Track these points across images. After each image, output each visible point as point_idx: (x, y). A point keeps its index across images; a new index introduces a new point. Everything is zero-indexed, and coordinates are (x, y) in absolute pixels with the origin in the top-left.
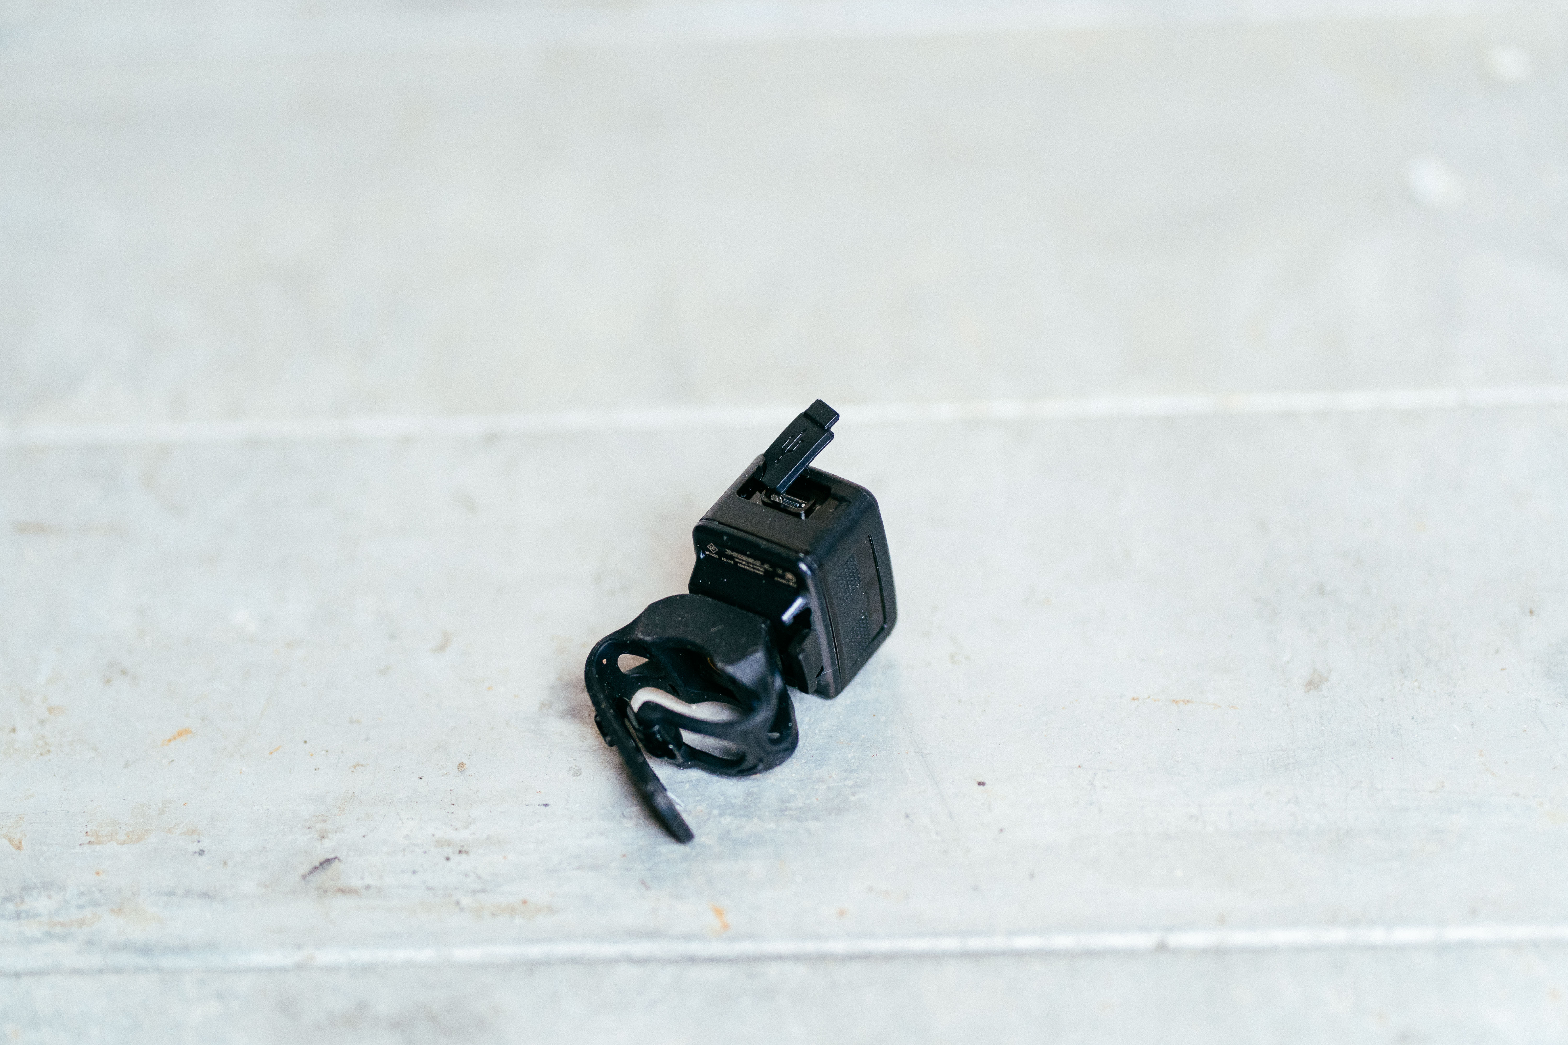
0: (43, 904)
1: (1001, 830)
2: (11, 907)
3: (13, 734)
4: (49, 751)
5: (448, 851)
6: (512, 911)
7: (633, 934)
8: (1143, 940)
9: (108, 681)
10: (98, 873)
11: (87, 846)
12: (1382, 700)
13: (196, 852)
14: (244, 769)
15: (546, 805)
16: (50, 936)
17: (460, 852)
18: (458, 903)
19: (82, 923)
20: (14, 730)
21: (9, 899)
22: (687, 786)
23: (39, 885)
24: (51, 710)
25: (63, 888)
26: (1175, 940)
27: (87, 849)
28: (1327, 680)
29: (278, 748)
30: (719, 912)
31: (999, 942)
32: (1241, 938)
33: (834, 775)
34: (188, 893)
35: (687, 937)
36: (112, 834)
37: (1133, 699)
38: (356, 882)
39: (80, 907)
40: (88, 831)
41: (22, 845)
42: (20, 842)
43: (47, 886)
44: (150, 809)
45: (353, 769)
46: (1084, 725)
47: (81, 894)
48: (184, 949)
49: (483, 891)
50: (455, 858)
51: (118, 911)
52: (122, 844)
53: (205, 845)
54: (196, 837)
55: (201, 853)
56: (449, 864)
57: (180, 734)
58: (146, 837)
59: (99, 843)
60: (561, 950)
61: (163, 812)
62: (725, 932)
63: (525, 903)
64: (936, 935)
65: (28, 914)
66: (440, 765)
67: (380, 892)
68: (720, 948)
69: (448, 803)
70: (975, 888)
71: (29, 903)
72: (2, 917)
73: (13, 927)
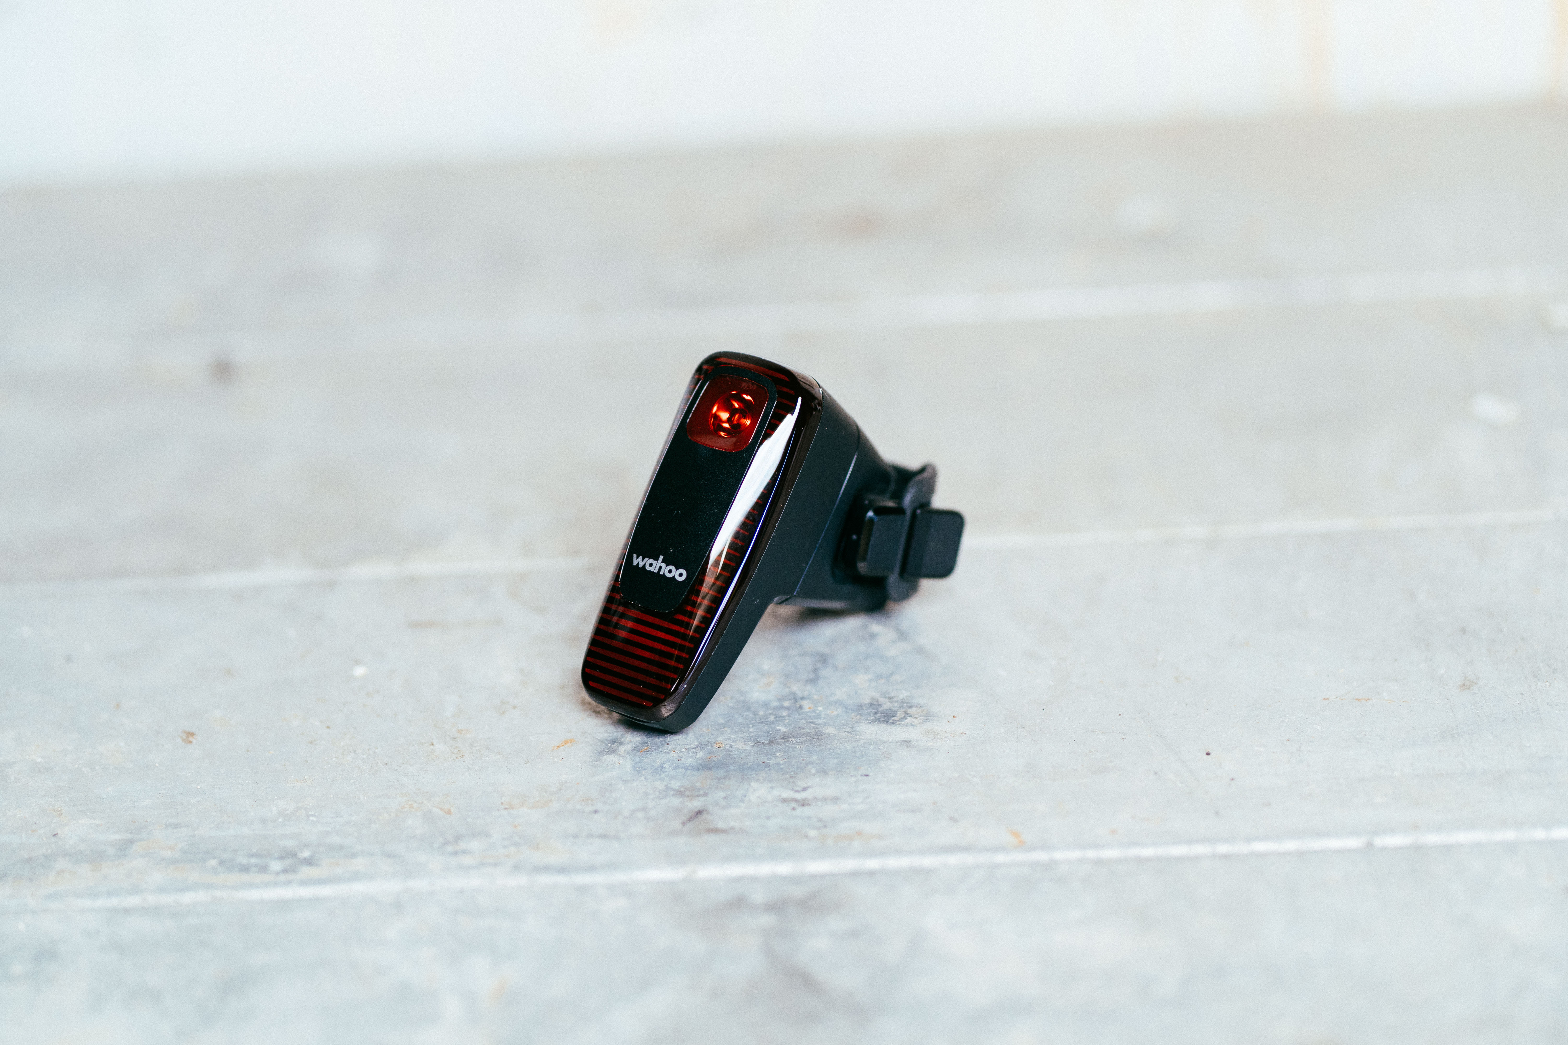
0: (474, 845)
1: (1232, 779)
2: (449, 848)
3: (432, 747)
4: (463, 756)
5: (794, 804)
6: (850, 838)
7: (949, 850)
8: (1354, 843)
9: (503, 713)
10: (515, 827)
11: (504, 811)
12: (1522, 694)
13: (591, 812)
14: (621, 762)
15: (867, 776)
16: (483, 864)
17: (803, 805)
18: (806, 836)
19: (508, 856)
20: (432, 744)
21: (447, 843)
23: (470, 835)
24: (460, 731)
25: (489, 836)
26: (1378, 841)
28: (1476, 684)
30: (1016, 834)
31: (1241, 848)
32: (1432, 839)
33: (1093, 751)
34: (590, 836)
35: (994, 850)
36: (522, 803)
37: (1324, 699)
38: (721, 825)
39: (505, 847)
40: (503, 802)
42: (450, 810)
43: (475, 835)
44: (550, 787)
46: (1288, 715)
47: (504, 839)
48: (592, 868)
49: (825, 826)
50: (800, 810)
51: (536, 847)
52: (532, 808)
53: (599, 806)
54: (590, 803)
55: (596, 812)
56: (795, 812)
57: (566, 742)
58: (550, 804)
59: (513, 808)
60: (893, 863)
61: (561, 789)
62: (1022, 846)
63: (859, 833)
64: (1190, 842)
65: (464, 852)
66: (778, 754)
67: (742, 831)
68: (1019, 857)
69: (788, 776)
70: (1217, 814)
71: (463, 845)
72: (443, 854)
73: (453, 860)
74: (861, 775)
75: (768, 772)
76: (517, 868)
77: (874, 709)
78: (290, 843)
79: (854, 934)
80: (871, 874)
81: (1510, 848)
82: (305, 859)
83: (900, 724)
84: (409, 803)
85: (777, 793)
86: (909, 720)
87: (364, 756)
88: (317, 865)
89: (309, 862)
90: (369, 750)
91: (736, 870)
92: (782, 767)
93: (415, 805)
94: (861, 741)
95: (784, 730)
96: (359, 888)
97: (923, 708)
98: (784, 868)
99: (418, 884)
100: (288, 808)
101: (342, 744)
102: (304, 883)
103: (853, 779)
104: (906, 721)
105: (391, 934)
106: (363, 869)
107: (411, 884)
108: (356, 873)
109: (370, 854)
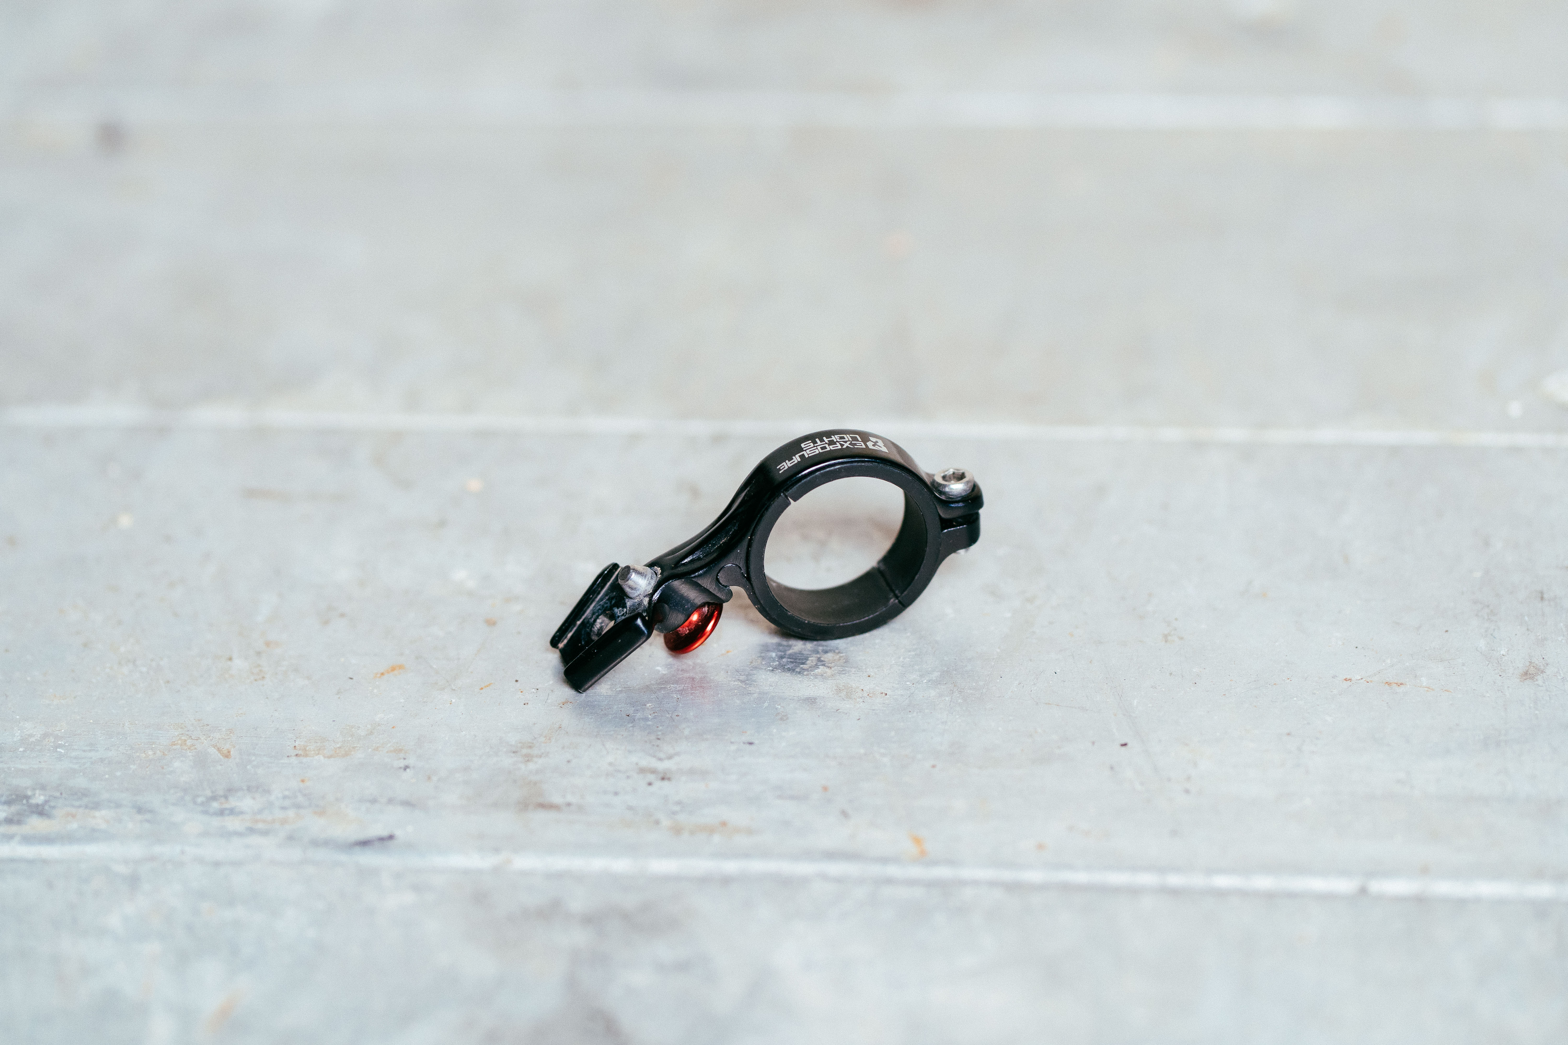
0: (246, 803)
2: (215, 805)
3: (229, 663)
4: (263, 678)
5: (651, 777)
6: (710, 830)
7: (831, 855)
8: (1344, 886)
9: (326, 622)
10: (303, 781)
11: (295, 757)
13: (401, 768)
14: (454, 701)
15: (751, 744)
16: (251, 831)
17: (663, 779)
18: (656, 822)
19: (284, 822)
20: (230, 659)
21: (214, 798)
22: (893, 733)
23: (245, 788)
24: (268, 644)
25: (268, 792)
26: (1377, 886)
27: (294, 760)
28: (1543, 672)
29: (490, 685)
30: (917, 841)
31: (1197, 881)
32: (1444, 888)
34: (390, 801)
35: (884, 860)
36: (320, 749)
37: (1346, 680)
38: (557, 799)
39: (283, 808)
40: (296, 745)
41: (230, 754)
42: (229, 752)
43: (252, 789)
44: (358, 730)
45: (561, 705)
46: (1295, 699)
47: (285, 797)
49: (683, 812)
50: (658, 784)
51: (321, 812)
52: (330, 757)
53: (411, 761)
54: (402, 755)
55: (406, 768)
56: (651, 789)
57: (393, 669)
58: (353, 753)
59: (306, 756)
60: (757, 866)
61: (371, 733)
62: (923, 858)
63: (724, 824)
64: (1135, 867)
65: (232, 812)
66: (648, 705)
67: (581, 809)
68: (916, 872)
69: (653, 737)
70: (1175, 832)
71: (233, 802)
72: (206, 812)
73: (216, 822)
74: (744, 743)
75: (631, 728)
76: (291, 838)
77: (781, 651)
78: (24, 782)
79: (683, 967)
80: (726, 881)
82: (37, 805)
83: (807, 675)
84: (183, 738)
85: (634, 759)
86: (821, 669)
87: (144, 669)
88: (49, 816)
89: (41, 811)
90: (152, 660)
91: (560, 863)
92: (650, 723)
93: (189, 742)
94: (755, 695)
95: (664, 672)
97: (842, 655)
98: (621, 865)
100: (35, 733)
101: (122, 649)
102: (28, 840)
103: (733, 748)
104: (816, 671)
105: (114, 921)
106: (103, 826)
107: (158, 849)
108: (94, 830)
109: (118, 805)
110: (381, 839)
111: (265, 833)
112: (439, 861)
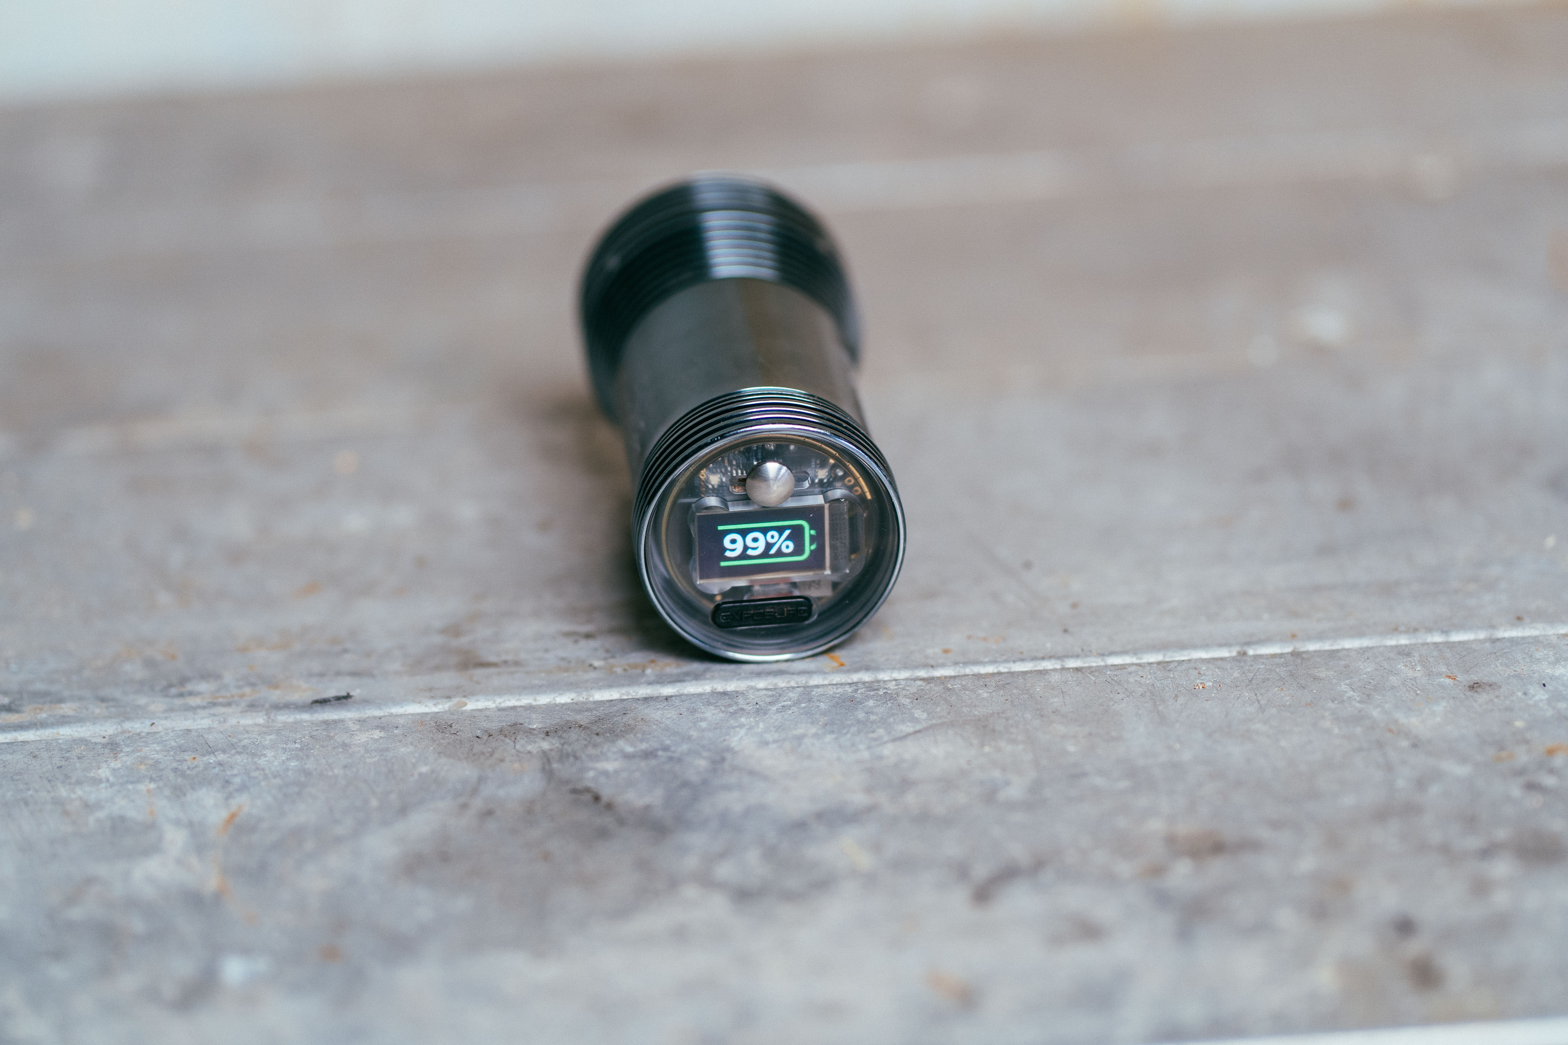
0: (203, 687)
2: (173, 691)
5: (576, 637)
6: (642, 666)
7: (758, 673)
8: (1225, 653)
10: (251, 668)
11: (238, 653)
13: (340, 652)
14: (374, 604)
16: (214, 704)
17: (587, 638)
18: (591, 665)
19: (242, 696)
21: (171, 686)
23: (197, 677)
25: (220, 677)
26: (1254, 651)
30: (833, 657)
31: (1094, 662)
32: (1313, 646)
34: (338, 674)
36: (259, 645)
38: (492, 659)
39: (239, 687)
42: (175, 655)
43: (205, 676)
44: (292, 631)
47: (238, 680)
49: (613, 657)
50: (583, 642)
51: (275, 686)
52: (271, 650)
53: (349, 646)
54: (339, 643)
56: (578, 646)
57: (311, 588)
58: (291, 645)
59: (249, 651)
60: (692, 689)
61: (304, 632)
62: (841, 668)
63: (653, 662)
64: (1034, 659)
67: (517, 663)
68: (838, 678)
70: (1066, 631)
71: (189, 687)
72: (167, 696)
73: (178, 702)
76: (253, 706)
79: (648, 755)
80: (667, 698)
81: (1404, 652)
84: (127, 649)
85: (556, 627)
88: (17, 712)
89: (8, 709)
91: (510, 701)
93: (134, 652)
96: (66, 732)
98: (565, 698)
99: (137, 726)
105: (104, 772)
106: (71, 713)
107: (127, 725)
108: (63, 717)
109: (81, 699)
110: (338, 698)
111: (229, 704)
112: (396, 710)
